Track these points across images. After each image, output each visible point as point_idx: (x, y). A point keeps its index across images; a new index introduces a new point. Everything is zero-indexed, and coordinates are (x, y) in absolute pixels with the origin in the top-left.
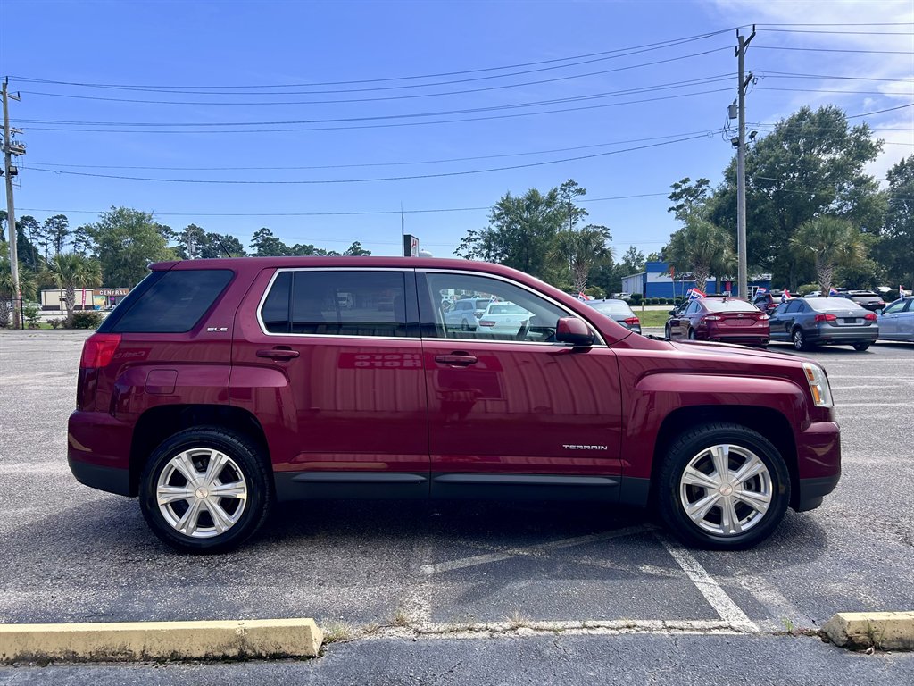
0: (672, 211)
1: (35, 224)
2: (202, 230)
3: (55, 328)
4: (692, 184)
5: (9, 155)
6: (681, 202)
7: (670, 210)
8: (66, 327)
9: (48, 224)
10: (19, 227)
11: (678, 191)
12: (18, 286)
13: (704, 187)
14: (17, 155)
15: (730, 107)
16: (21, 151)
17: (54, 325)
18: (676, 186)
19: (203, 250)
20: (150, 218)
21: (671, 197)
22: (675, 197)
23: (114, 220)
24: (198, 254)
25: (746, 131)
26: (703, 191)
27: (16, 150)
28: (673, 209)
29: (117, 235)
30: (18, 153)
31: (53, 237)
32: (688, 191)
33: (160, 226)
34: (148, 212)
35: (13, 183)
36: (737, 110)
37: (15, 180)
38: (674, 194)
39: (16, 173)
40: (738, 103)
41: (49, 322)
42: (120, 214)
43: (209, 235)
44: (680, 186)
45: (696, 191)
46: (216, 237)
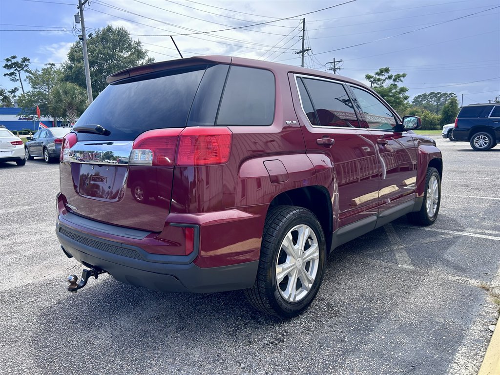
0: (7, 76)
4: (19, 60)
6: (12, 70)
7: (5, 75)
11: (9, 63)
13: (27, 63)
15: (75, 16)
18: (8, 60)
21: (5, 67)
22: (6, 66)
25: (86, 32)
26: (26, 66)
28: (7, 74)
32: (16, 64)
36: (79, 18)
38: (7, 65)
40: (80, 14)
44: (10, 60)
45: (22, 65)
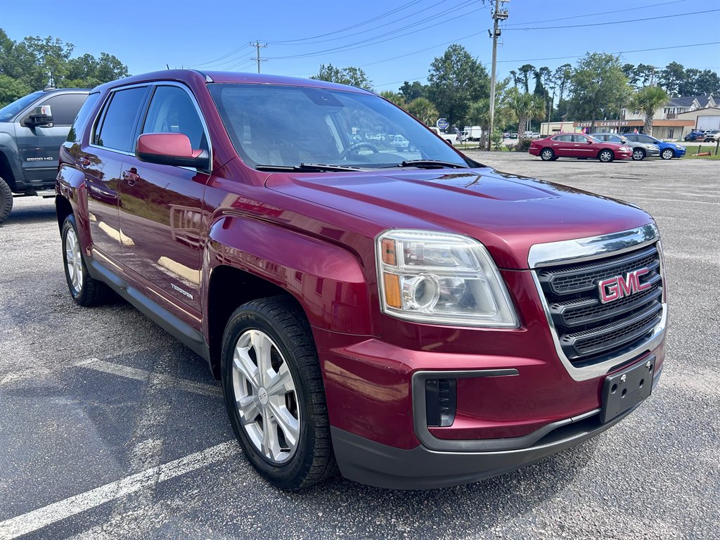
1: (549, 72)
2: (682, 67)
3: (510, 151)
5: (497, 21)
8: (517, 151)
9: (557, 71)
10: (538, 76)
12: (492, 120)
14: (502, 20)
16: (504, 16)
17: (510, 148)
19: (680, 86)
20: (617, 59)
23: (588, 64)
24: (675, 89)
27: (501, 16)
29: (586, 76)
30: (503, 18)
31: (559, 82)
33: (644, 66)
34: (615, 56)
35: (498, 42)
37: (499, 39)
39: (499, 34)
41: (507, 146)
42: (593, 58)
43: (688, 71)
46: (695, 72)
